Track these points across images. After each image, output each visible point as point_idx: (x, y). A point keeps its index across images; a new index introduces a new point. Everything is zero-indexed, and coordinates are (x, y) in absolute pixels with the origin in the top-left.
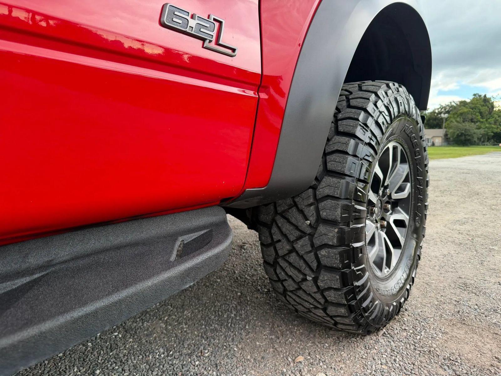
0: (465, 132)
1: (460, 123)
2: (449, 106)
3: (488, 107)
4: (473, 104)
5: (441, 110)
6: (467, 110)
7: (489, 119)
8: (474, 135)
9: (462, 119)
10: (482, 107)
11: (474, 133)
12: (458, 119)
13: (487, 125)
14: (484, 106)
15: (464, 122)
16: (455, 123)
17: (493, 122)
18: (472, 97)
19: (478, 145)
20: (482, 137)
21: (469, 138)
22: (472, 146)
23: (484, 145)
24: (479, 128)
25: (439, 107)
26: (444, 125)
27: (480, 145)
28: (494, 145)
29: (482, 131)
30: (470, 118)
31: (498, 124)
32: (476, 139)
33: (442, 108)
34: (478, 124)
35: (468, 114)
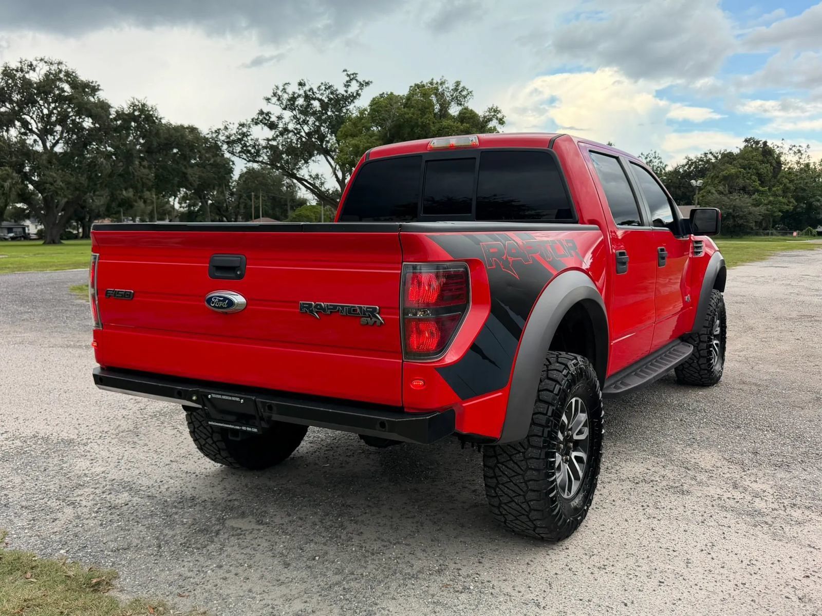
0: (734, 211)
1: (725, 195)
2: (702, 161)
3: (771, 165)
4: (744, 159)
5: (690, 167)
6: (736, 170)
7: (774, 186)
8: (750, 217)
9: (727, 189)
10: (761, 164)
11: (750, 213)
12: (721, 188)
13: (771, 198)
14: (763, 162)
15: (731, 193)
16: (716, 195)
17: (780, 192)
18: (742, 145)
19: (757, 234)
20: (763, 220)
21: (740, 222)
22: (746, 237)
23: (768, 234)
24: (757, 204)
25: (685, 162)
26: (696, 197)
27: (761, 235)
28: (785, 234)
29: (762, 209)
30: (741, 185)
31: (790, 195)
32: (753, 225)
33: (690, 163)
34: (756, 196)
35: (738, 177)
